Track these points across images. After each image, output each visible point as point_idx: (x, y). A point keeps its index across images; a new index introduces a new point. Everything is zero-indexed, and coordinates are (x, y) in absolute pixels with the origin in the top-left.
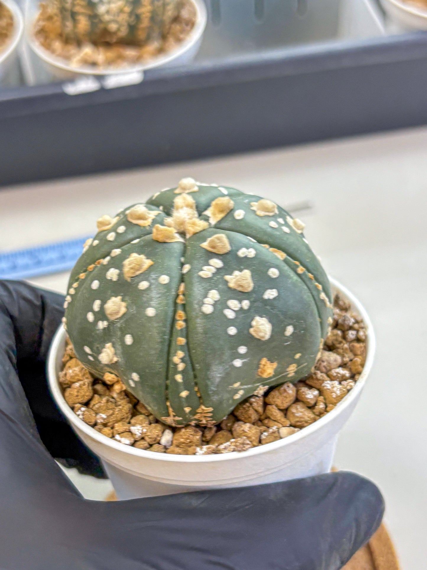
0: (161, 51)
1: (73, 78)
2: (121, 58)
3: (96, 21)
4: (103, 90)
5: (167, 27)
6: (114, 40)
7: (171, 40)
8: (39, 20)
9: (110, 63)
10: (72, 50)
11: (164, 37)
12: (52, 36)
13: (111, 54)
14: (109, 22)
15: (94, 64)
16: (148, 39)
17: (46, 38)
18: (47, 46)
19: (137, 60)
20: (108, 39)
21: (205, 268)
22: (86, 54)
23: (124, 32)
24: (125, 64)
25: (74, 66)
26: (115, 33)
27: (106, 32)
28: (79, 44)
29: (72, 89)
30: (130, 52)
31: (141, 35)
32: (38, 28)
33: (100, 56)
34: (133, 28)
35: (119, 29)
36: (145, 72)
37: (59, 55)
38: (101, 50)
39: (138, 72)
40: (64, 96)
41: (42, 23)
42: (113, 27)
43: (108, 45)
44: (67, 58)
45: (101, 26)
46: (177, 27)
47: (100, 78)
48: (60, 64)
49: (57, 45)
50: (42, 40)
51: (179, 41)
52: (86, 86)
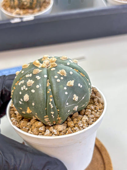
0: (40, 11)
1: (13, 18)
2: (28, 13)
3: (20, 1)
4: (22, 22)
5: (42, 4)
6: (26, 7)
7: (43, 8)
8: (3, 2)
9: (24, 14)
10: (13, 10)
11: (41, 7)
12: (7, 6)
13: (25, 11)
15: (20, 14)
16: (36, 7)
17: (5, 7)
18: (6, 9)
19: (32, 13)
20: (24, 7)
22: (17, 11)
23: (29, 5)
25: (14, 15)
26: (26, 5)
27: (23, 5)
28: (15, 8)
29: (13, 21)
30: (30, 11)
31: (34, 6)
32: (3, 4)
33: (22, 12)
34: (31, 4)
35: (27, 4)
36: (35, 17)
37: (9, 12)
38: (22, 10)
39: (33, 17)
40: (11, 23)
41: (4, 3)
42: (25, 3)
43: (24, 9)
44: (12, 13)
45: (22, 3)
46: (45, 4)
47: (21, 18)
48: (9, 14)
49: (9, 9)
50: (4, 7)
51: (45, 8)
52: (17, 20)
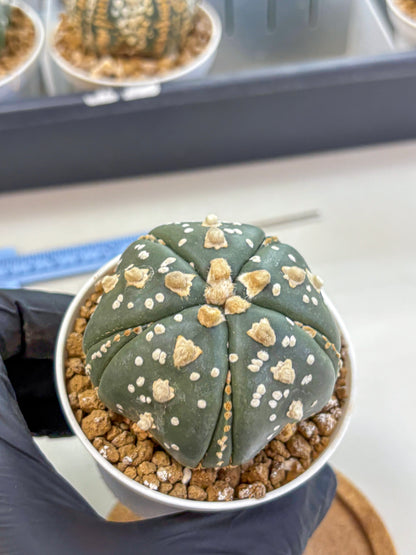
0: (177, 64)
1: (93, 89)
2: (139, 70)
3: (116, 34)
4: (121, 102)
5: (184, 40)
6: (133, 52)
7: (187, 54)
8: (59, 30)
9: (128, 75)
10: (92, 61)
11: (180, 50)
12: (72, 47)
13: (130, 66)
14: (128, 36)
15: (113, 76)
16: (165, 53)
17: (67, 48)
18: (68, 57)
19: (155, 73)
20: (127, 52)
21: (254, 361)
22: (106, 67)
23: (142, 45)
24: (143, 76)
25: (94, 78)
26: (134, 47)
27: (125, 45)
28: (99, 56)
29: (92, 101)
30: (148, 65)
31: (159, 49)
32: (58, 39)
33: (119, 68)
34: (151, 42)
35: (137, 43)
36: (163, 85)
37: (79, 67)
38: (120, 61)
39: (156, 84)
40: (84, 107)
41: (62, 34)
42: (132, 41)
43: (126, 57)
44: (87, 70)
45: (121, 39)
46: (193, 40)
47: (119, 90)
48: (80, 75)
49: (77, 56)
50: (62, 50)
51: (195, 54)
52: (105, 98)
